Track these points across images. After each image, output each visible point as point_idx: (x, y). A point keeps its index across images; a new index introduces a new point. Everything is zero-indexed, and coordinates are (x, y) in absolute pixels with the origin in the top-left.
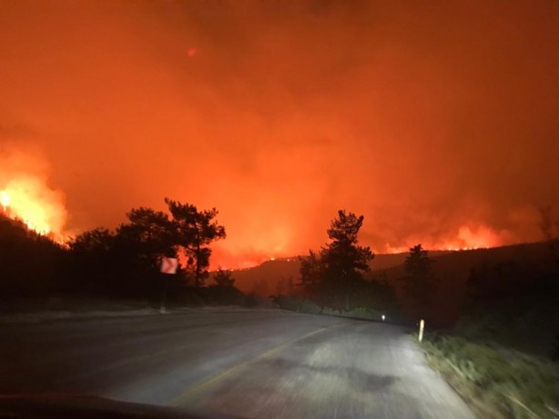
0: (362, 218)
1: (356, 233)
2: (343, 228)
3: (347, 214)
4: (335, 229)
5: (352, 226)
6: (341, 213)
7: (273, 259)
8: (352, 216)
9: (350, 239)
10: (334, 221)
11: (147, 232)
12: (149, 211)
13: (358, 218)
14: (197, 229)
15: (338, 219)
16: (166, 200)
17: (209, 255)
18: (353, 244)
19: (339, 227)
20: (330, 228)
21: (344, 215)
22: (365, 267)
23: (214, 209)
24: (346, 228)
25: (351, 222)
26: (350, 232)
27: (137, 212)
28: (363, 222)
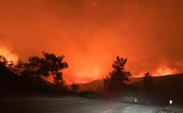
0: (126, 59)
1: (124, 66)
2: (118, 64)
3: (120, 58)
4: (115, 64)
5: (122, 63)
6: (118, 58)
7: (96, 80)
8: (122, 59)
9: (121, 68)
10: (115, 61)
11: (37, 66)
12: (37, 58)
13: (125, 59)
14: (56, 64)
15: (116, 60)
16: (43, 52)
17: (62, 75)
18: (122, 70)
19: (117, 63)
20: (113, 64)
21: (119, 59)
22: (128, 80)
23: (63, 55)
24: (119, 64)
25: (122, 61)
26: (121, 66)
27: (33, 58)
28: (127, 61)
